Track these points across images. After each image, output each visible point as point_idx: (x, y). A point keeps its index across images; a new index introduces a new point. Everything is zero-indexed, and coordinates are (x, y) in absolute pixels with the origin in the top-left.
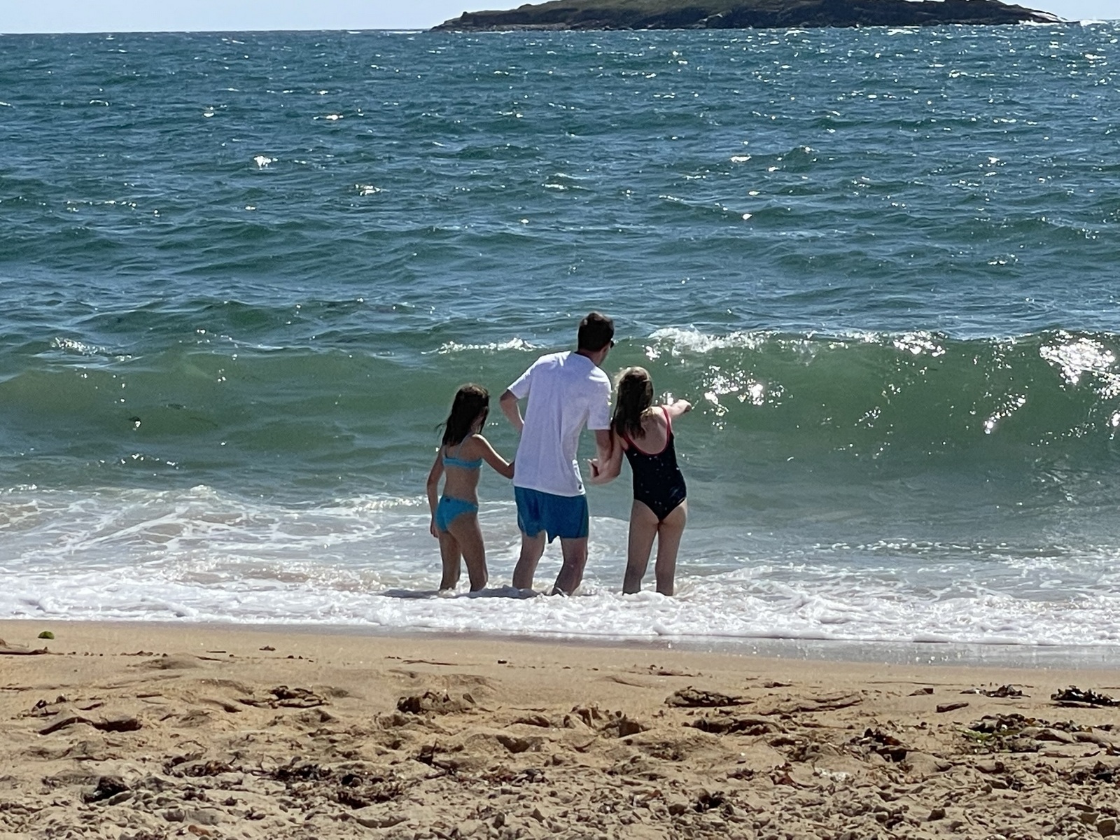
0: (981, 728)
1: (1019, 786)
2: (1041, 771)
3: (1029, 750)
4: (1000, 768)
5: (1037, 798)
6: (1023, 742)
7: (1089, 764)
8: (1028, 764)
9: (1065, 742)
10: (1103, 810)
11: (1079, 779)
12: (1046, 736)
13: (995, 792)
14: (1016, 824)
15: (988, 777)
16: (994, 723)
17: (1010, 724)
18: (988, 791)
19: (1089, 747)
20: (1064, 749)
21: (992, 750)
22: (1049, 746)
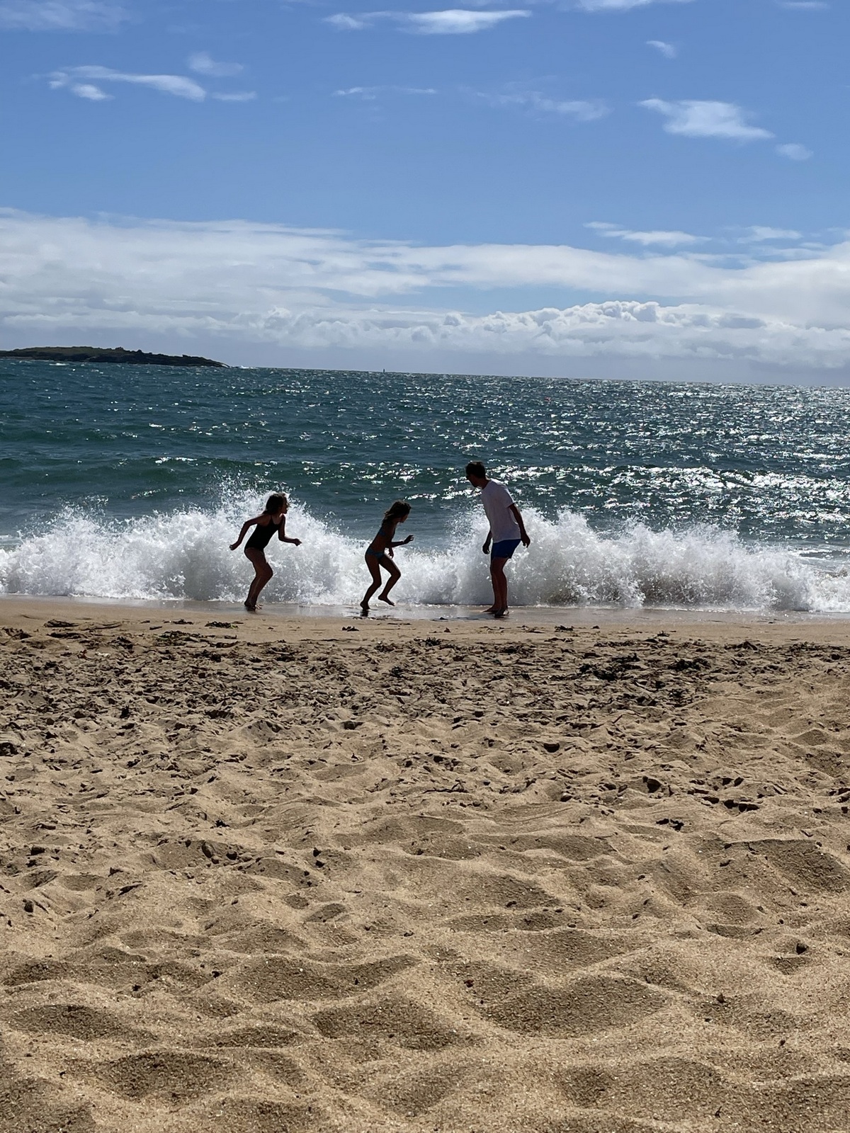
0: (164, 636)
1: (173, 659)
2: (183, 654)
3: (180, 644)
4: (167, 652)
5: (179, 664)
6: (179, 642)
7: (201, 650)
8: (179, 651)
9: (196, 642)
10: (202, 669)
11: (197, 656)
12: (188, 639)
13: (163, 661)
14: (169, 674)
15: (162, 655)
16: (169, 635)
17: (175, 635)
18: (160, 661)
19: (204, 644)
20: (194, 645)
21: (166, 645)
22: (189, 643)
